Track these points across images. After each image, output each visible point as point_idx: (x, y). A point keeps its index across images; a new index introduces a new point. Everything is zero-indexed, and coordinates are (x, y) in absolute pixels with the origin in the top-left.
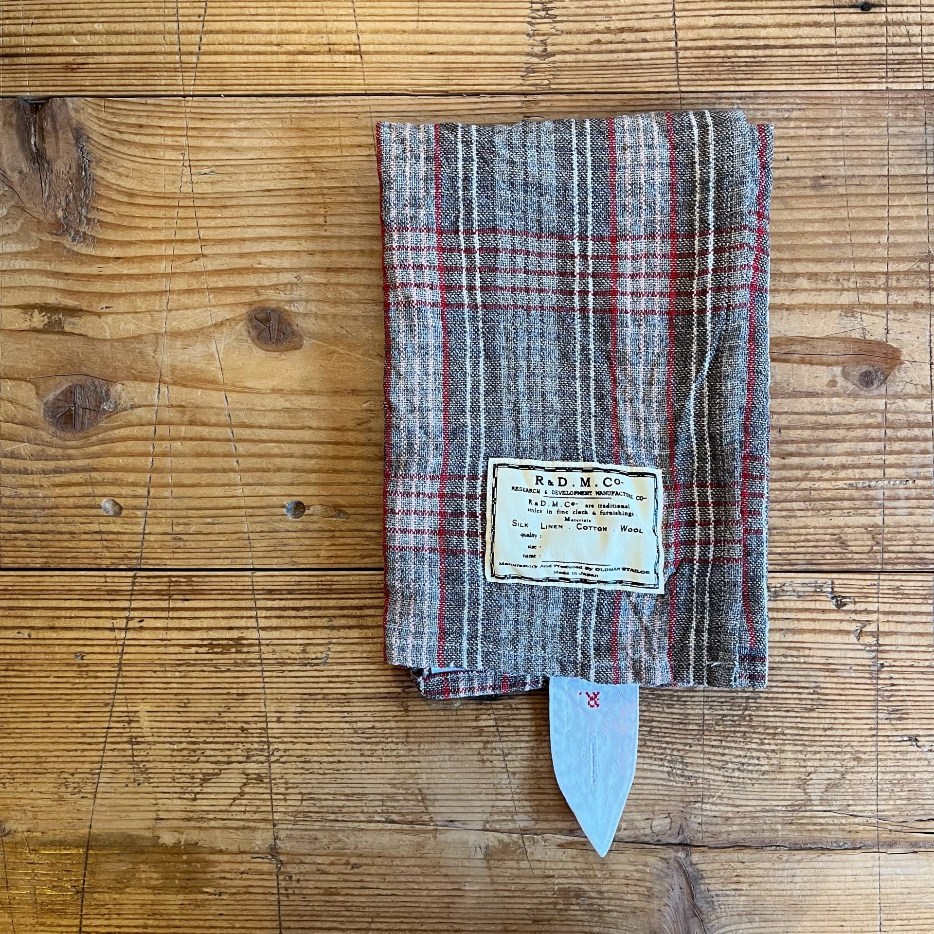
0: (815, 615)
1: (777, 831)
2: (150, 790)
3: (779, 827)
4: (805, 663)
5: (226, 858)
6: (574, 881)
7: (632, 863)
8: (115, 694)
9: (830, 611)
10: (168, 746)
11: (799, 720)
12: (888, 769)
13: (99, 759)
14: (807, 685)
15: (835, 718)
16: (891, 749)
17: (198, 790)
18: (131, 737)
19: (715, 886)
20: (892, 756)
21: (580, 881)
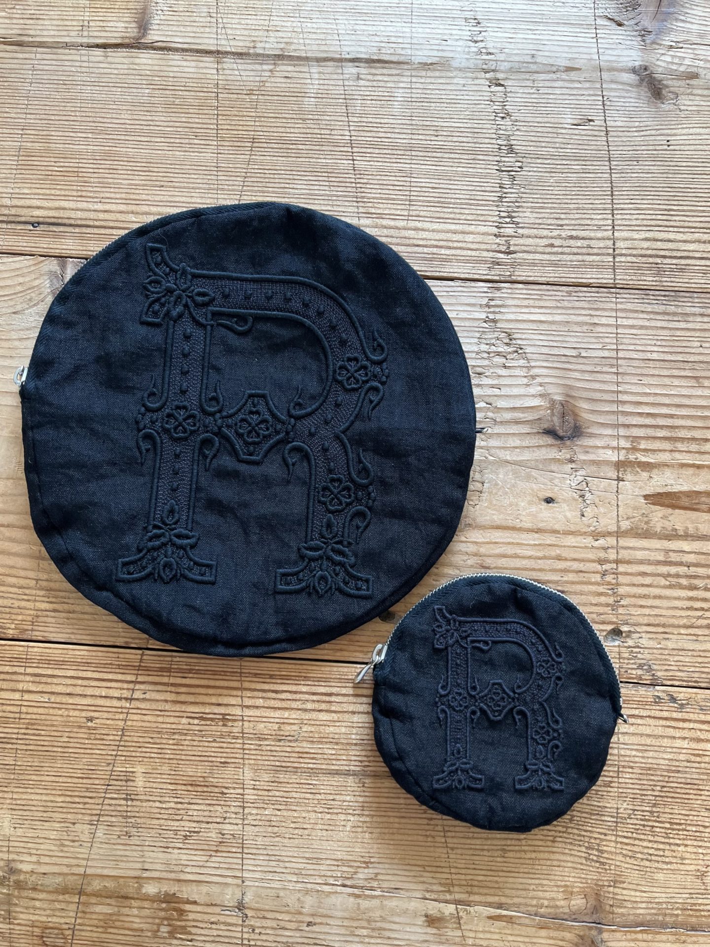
2: (138, 843)
5: (199, 909)
8: (116, 756)
10: (158, 804)
11: (699, 818)
13: (98, 812)
17: (181, 845)
18: (127, 794)
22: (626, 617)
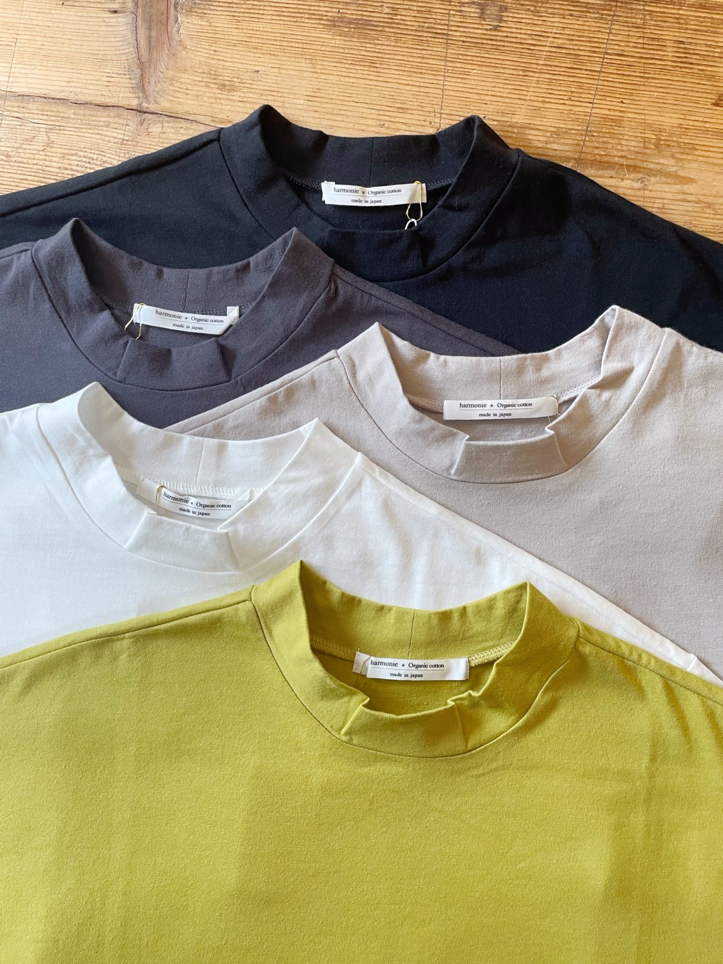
1: (74, 114)
3: (72, 116)
6: (224, 96)
7: (180, 103)
19: (125, 81)
21: (221, 96)
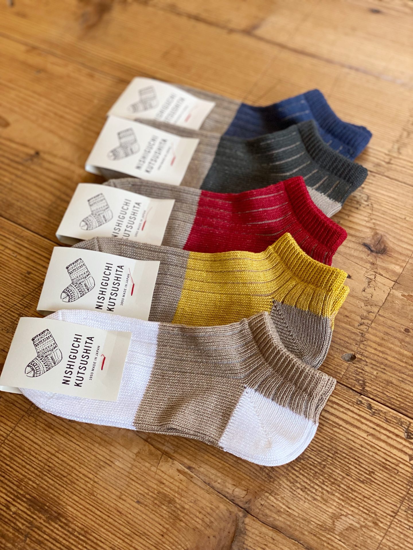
0: (390, 435)
4: (372, 456)
9: (401, 438)
11: (352, 483)
12: (392, 540)
14: (367, 468)
15: (374, 494)
16: (398, 529)
20: (398, 534)
22: (362, 351)
